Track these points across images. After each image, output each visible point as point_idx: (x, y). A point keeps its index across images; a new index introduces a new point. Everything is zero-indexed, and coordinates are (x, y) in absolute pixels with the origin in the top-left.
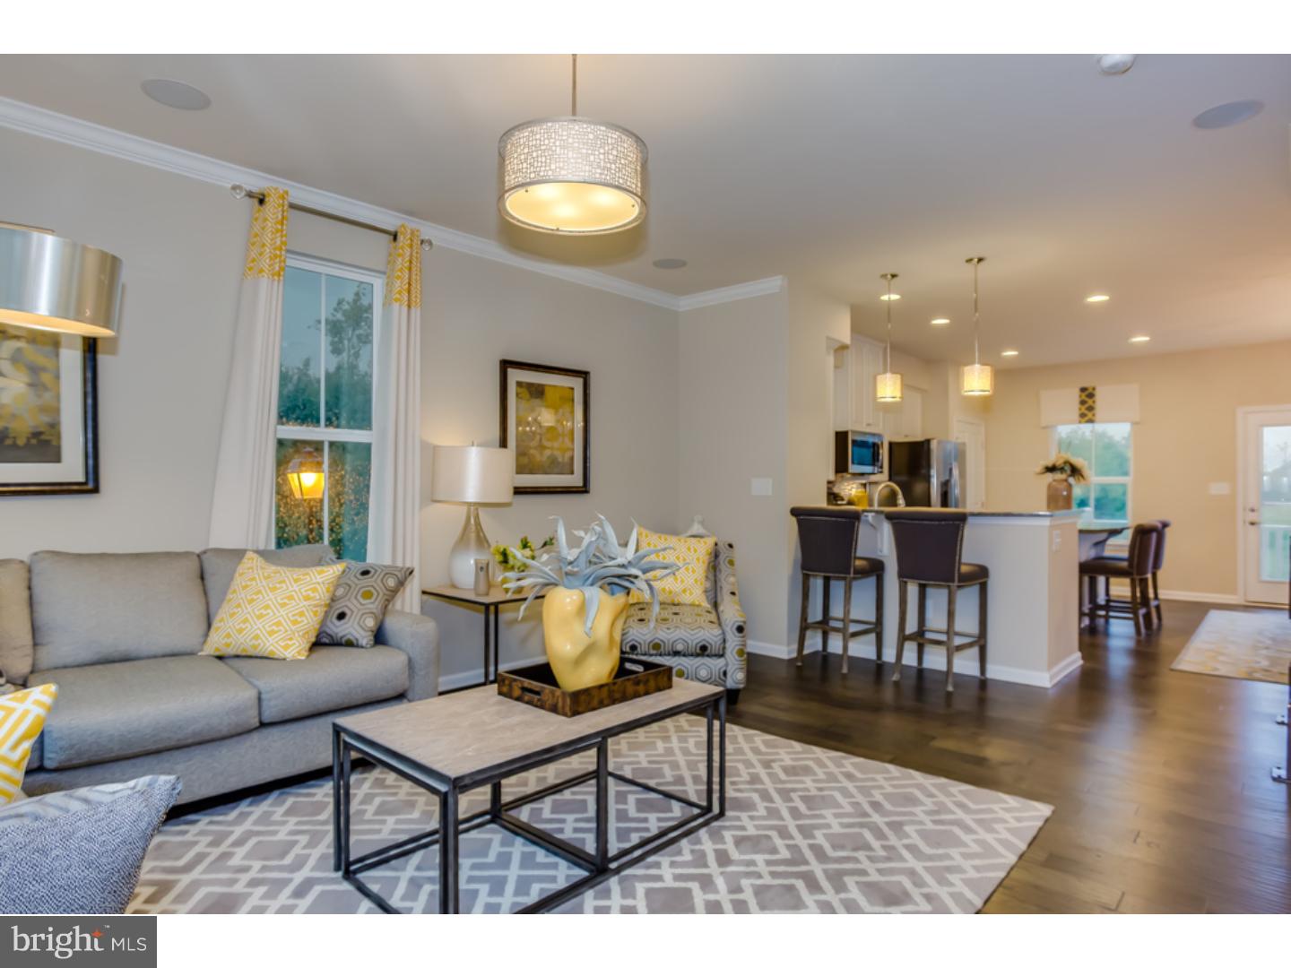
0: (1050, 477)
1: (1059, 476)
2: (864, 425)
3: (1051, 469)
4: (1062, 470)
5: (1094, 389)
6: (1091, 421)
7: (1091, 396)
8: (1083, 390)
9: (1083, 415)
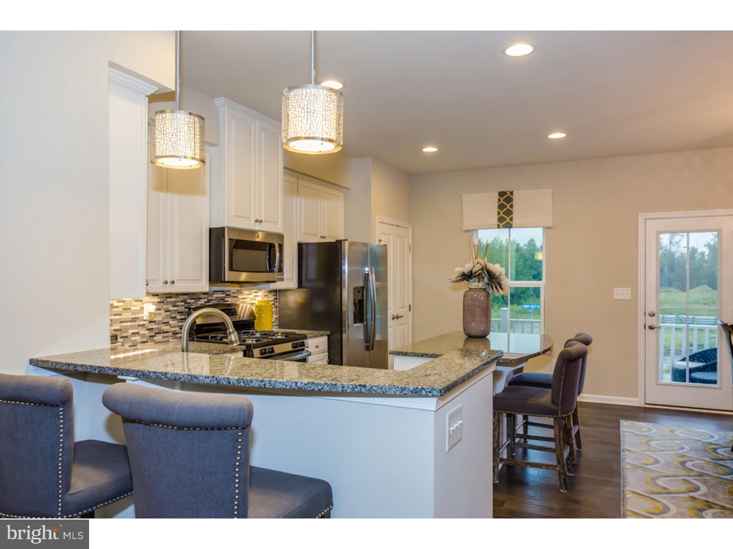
0: (465, 286)
1: (475, 284)
2: (253, 222)
3: (467, 276)
4: (479, 277)
5: (512, 193)
6: (509, 226)
7: (509, 200)
8: (502, 194)
9: (501, 220)
